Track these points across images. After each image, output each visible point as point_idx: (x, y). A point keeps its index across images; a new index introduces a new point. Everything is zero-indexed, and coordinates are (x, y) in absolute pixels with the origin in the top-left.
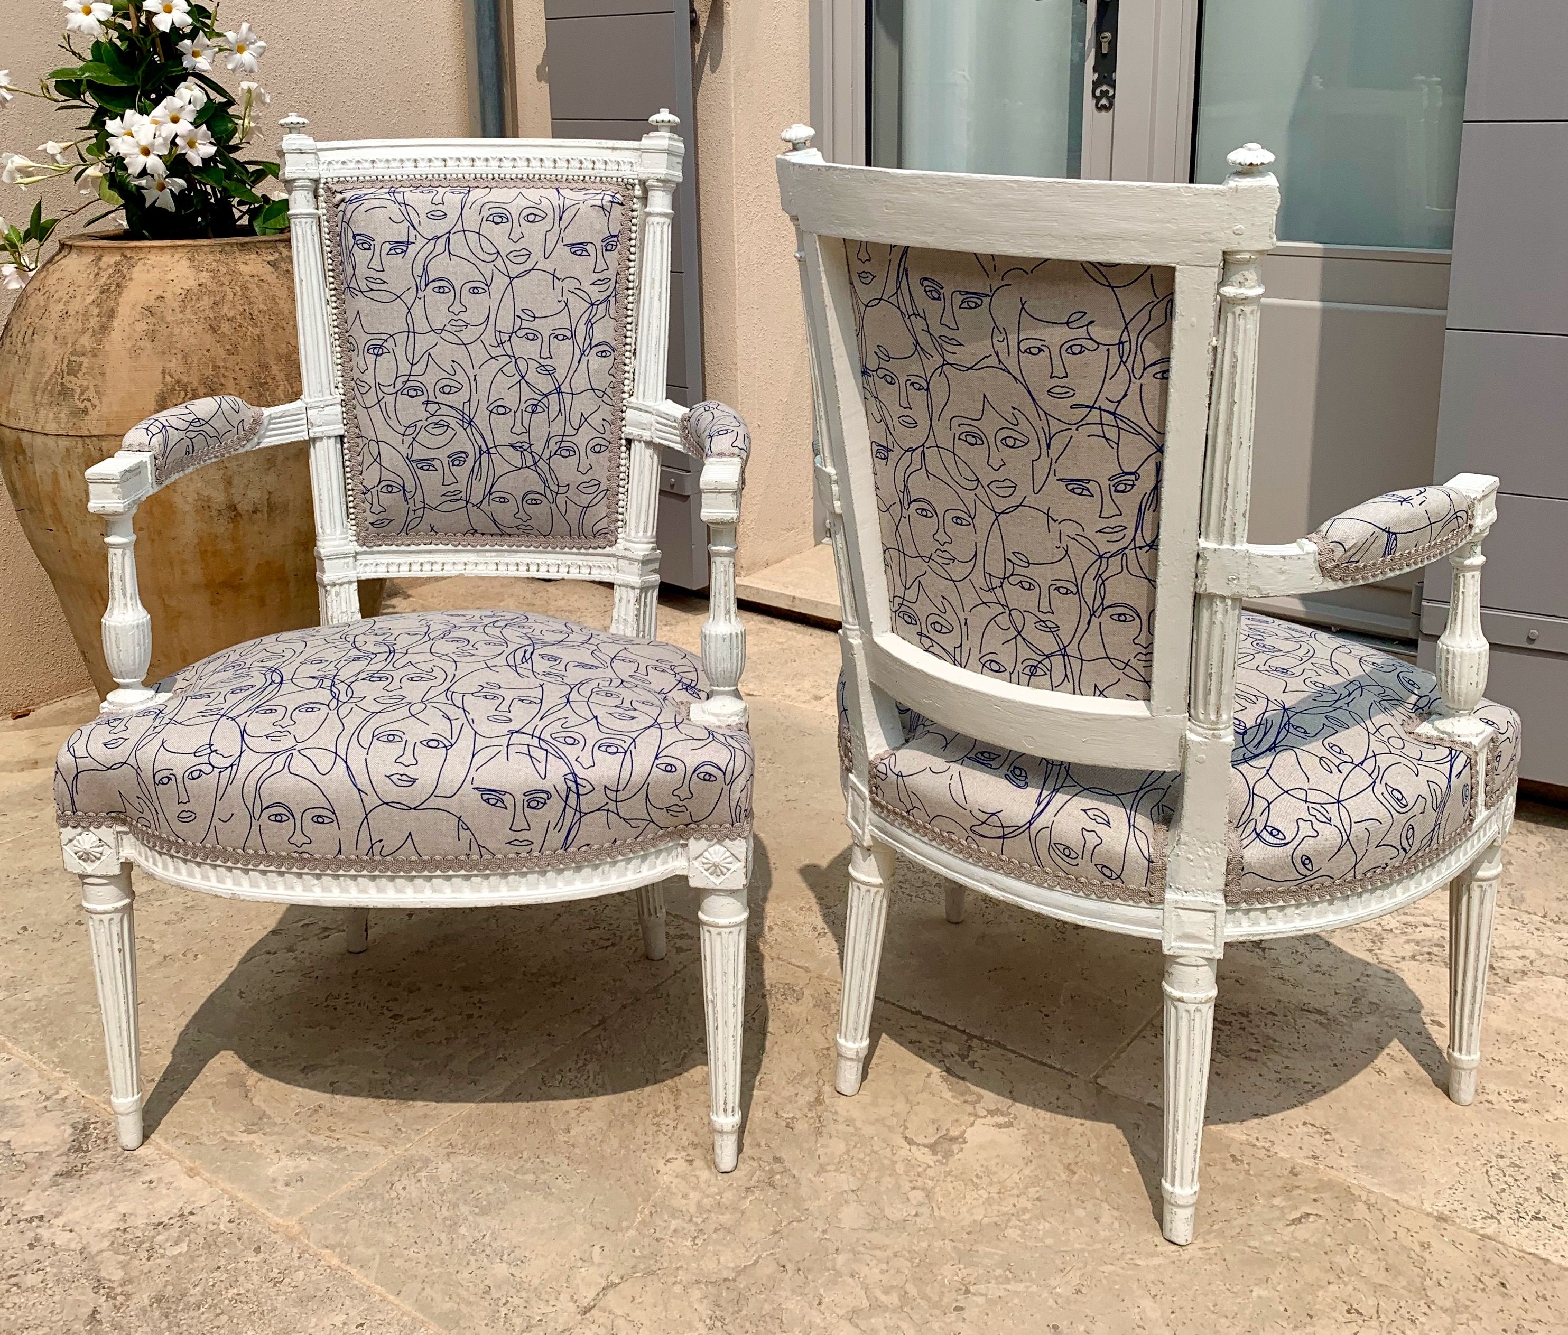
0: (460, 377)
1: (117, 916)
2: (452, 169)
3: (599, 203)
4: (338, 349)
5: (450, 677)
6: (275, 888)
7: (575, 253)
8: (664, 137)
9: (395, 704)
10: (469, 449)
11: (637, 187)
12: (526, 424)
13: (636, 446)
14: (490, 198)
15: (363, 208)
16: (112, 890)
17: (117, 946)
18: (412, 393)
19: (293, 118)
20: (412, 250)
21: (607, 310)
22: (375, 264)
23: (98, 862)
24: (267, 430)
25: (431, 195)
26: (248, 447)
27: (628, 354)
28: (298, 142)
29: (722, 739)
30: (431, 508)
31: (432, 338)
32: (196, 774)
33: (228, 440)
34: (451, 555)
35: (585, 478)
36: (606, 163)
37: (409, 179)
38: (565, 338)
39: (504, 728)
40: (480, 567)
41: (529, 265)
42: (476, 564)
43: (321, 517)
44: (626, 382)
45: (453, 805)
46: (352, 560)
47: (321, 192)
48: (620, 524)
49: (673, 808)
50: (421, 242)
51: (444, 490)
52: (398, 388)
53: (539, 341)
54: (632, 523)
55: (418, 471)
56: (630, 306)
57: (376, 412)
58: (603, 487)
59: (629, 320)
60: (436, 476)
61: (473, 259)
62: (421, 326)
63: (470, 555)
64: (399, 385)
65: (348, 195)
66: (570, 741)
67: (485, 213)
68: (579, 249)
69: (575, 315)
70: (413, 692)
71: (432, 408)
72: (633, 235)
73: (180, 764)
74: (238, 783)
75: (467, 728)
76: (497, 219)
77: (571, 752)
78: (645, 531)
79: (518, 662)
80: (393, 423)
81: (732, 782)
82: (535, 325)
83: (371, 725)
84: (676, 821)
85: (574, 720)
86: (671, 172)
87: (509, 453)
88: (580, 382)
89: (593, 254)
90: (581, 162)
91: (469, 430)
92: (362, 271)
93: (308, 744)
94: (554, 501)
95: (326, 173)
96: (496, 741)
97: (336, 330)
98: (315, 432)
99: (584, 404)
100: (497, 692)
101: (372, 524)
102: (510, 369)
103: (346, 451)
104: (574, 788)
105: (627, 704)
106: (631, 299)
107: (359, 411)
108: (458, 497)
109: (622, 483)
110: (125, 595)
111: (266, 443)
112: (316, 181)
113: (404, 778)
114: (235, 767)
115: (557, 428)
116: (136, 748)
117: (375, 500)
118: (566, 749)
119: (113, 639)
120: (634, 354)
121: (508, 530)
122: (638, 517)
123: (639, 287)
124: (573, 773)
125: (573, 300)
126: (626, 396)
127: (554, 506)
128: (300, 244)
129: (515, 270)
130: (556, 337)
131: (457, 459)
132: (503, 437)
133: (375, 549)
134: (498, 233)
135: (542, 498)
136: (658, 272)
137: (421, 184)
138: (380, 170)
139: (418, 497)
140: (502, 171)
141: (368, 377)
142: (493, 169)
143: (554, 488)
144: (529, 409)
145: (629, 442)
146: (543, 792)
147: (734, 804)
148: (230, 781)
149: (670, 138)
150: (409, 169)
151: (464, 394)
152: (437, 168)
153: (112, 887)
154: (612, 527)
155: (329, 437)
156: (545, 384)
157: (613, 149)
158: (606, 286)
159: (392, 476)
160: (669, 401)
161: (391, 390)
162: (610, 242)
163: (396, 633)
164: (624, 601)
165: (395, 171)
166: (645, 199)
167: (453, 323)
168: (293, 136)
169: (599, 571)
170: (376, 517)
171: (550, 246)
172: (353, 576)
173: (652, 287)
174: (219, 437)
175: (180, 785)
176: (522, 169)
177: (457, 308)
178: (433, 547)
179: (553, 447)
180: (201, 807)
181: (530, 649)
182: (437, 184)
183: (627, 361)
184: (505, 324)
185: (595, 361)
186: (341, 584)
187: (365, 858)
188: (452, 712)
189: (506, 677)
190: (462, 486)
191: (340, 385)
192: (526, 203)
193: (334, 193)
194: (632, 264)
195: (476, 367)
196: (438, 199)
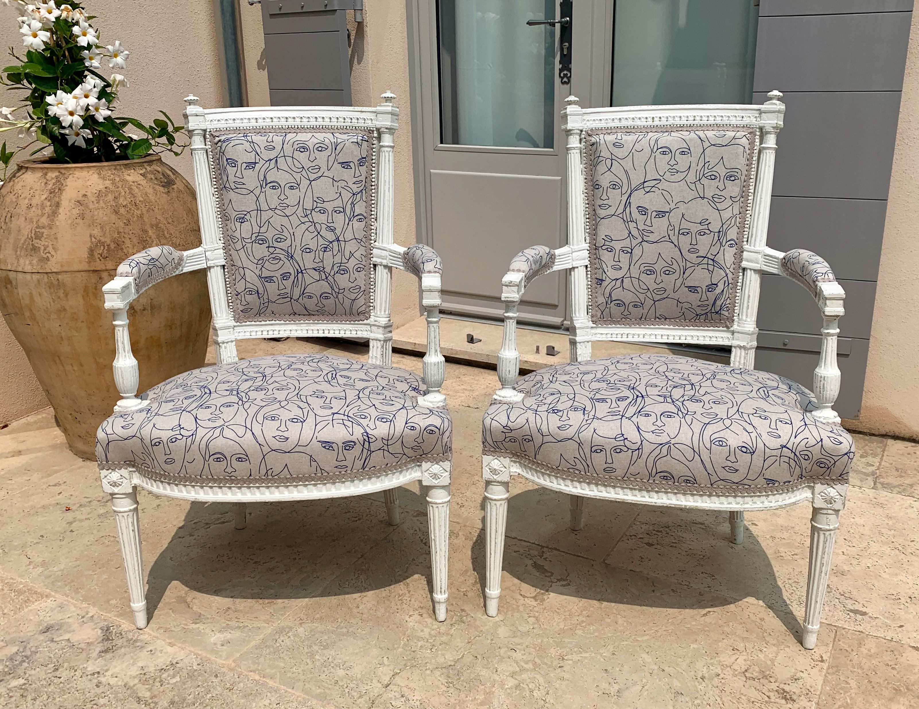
0: (286, 233)
1: (131, 514)
2: (276, 123)
3: (356, 141)
4: (220, 219)
5: (297, 388)
6: (217, 495)
7: (344, 167)
8: (389, 106)
9: (272, 402)
10: (291, 271)
11: (375, 132)
12: (321, 257)
13: (379, 268)
14: (298, 138)
16: (128, 501)
17: (131, 528)
18: (261, 242)
19: (191, 97)
20: (258, 167)
21: (361, 197)
22: (239, 174)
23: (120, 487)
24: (186, 263)
25: (266, 138)
26: (177, 273)
27: (373, 220)
28: (195, 110)
29: (437, 413)
30: (272, 302)
31: (270, 213)
32: (174, 440)
33: (167, 269)
34: (283, 326)
35: (353, 285)
36: (358, 119)
37: (253, 129)
40: (298, 332)
41: (320, 174)
42: (296, 330)
43: (215, 308)
44: (373, 235)
45: (308, 450)
46: (232, 330)
47: (208, 136)
48: (371, 308)
49: (415, 448)
50: (262, 162)
51: (279, 292)
52: (253, 239)
53: (327, 214)
54: (378, 307)
55: (265, 283)
56: (373, 195)
57: (242, 253)
58: (362, 289)
59: (373, 202)
60: (274, 286)
61: (290, 171)
62: (264, 207)
63: (293, 326)
64: (253, 238)
65: (223, 138)
66: (363, 417)
67: (296, 147)
68: (345, 165)
69: (345, 200)
71: (271, 250)
72: (374, 157)
73: (165, 436)
74: (197, 443)
75: (310, 411)
76: (302, 150)
77: (364, 422)
78: (385, 311)
79: (330, 379)
80: (251, 258)
81: (443, 434)
82: (325, 205)
83: (262, 412)
84: (416, 454)
85: (363, 407)
86: (393, 124)
87: (312, 272)
88: (349, 235)
89: (353, 168)
90: (344, 119)
91: (291, 261)
92: (232, 178)
93: (231, 422)
94: (337, 297)
95: (209, 126)
96: (326, 418)
97: (219, 209)
98: (210, 263)
99: (350, 247)
100: (323, 394)
101: (242, 311)
102: (312, 229)
103: (226, 273)
104: (367, 439)
105: (388, 398)
106: (373, 191)
107: (233, 252)
108: (286, 296)
109: (372, 287)
110: (125, 351)
111: (186, 270)
112: (205, 131)
113: (282, 437)
114: (194, 436)
115: (337, 259)
116: (140, 428)
117: (243, 299)
118: (361, 421)
119: (120, 374)
120: (376, 220)
121: (312, 313)
122: (381, 304)
123: (377, 185)
124: (366, 432)
125: (344, 192)
126: (373, 242)
127: (337, 300)
128: (198, 164)
129: (312, 177)
130: (336, 212)
131: (285, 276)
132: (309, 264)
133: (244, 324)
134: (302, 157)
135: (331, 296)
136: (387, 177)
137: (260, 131)
138: (237, 124)
139: (265, 297)
140: (302, 124)
141: (237, 234)
142: (298, 122)
143: (337, 290)
144: (323, 250)
145: (375, 266)
146: (352, 442)
147: (444, 444)
148: (193, 442)
149: (392, 106)
150: (253, 123)
151: (288, 242)
152: (268, 123)
153: (127, 499)
154: (367, 310)
155: (217, 266)
156: (331, 236)
157: (361, 112)
158: (360, 185)
159: (251, 286)
160: (395, 244)
161: (249, 241)
162: (362, 161)
164: (375, 347)
165: (245, 124)
166: (379, 138)
167: (281, 205)
168: (192, 106)
169: (361, 332)
170: (243, 308)
171: (330, 164)
172: (233, 338)
173: (385, 185)
174: (163, 268)
175: (166, 446)
176: (313, 123)
177: (283, 197)
178: (273, 322)
179: (336, 269)
180: (178, 456)
182: (268, 131)
183: (373, 224)
184: (309, 205)
185: (356, 224)
186: (227, 343)
187: (263, 477)
188: (302, 405)
189: (325, 386)
190: (288, 290)
191: (222, 239)
192: (316, 141)
193: (214, 137)
194: (373, 173)
195: (294, 228)
196: (270, 139)
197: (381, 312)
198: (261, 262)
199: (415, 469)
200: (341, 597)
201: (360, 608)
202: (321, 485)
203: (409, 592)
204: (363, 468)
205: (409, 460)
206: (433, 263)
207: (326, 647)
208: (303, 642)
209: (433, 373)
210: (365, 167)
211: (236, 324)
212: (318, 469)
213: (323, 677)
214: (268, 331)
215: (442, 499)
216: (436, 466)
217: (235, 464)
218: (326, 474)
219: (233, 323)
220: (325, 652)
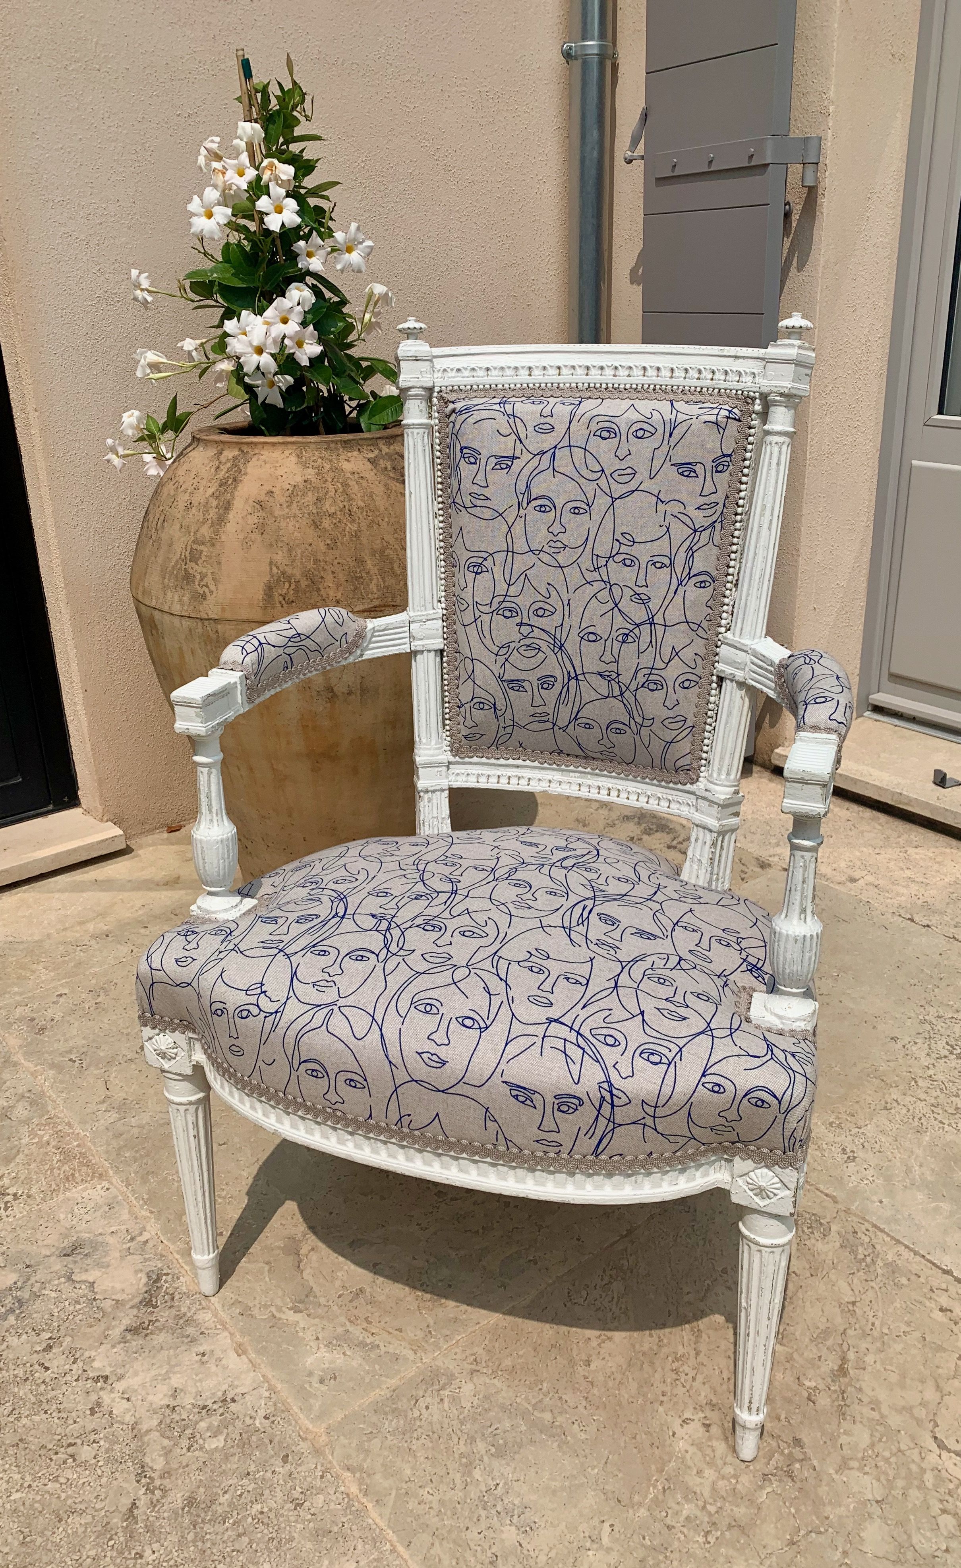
0: (554, 600)
2: (566, 378)
3: (713, 418)
4: (443, 563)
5: (501, 936)
7: (682, 474)
9: (441, 964)
10: (558, 674)
11: (758, 401)
13: (727, 686)
14: (601, 410)
15: (471, 420)
18: (508, 614)
20: (517, 465)
21: (711, 537)
25: (542, 406)
27: (729, 585)
28: (413, 348)
30: (520, 726)
31: (531, 559)
32: (245, 1014)
34: (537, 771)
35: (671, 714)
36: (726, 373)
37: (522, 389)
38: (663, 566)
39: (542, 1014)
40: (563, 786)
41: (633, 485)
42: (560, 782)
44: (724, 615)
45: (481, 1094)
47: (435, 400)
48: (703, 762)
50: (527, 456)
51: (532, 710)
52: (493, 608)
53: (636, 568)
54: (716, 764)
56: (736, 533)
57: (472, 630)
58: (689, 723)
59: (734, 548)
60: (526, 697)
62: (520, 545)
63: (555, 773)
64: (495, 605)
65: (458, 406)
66: (610, 1041)
67: (594, 427)
68: (686, 469)
69: (676, 543)
70: (462, 948)
71: (525, 630)
72: (748, 455)
74: (280, 1031)
75: (505, 1008)
76: (605, 434)
78: (728, 774)
80: (488, 642)
82: (635, 550)
83: (412, 989)
86: (797, 385)
87: (596, 681)
88: (674, 614)
89: (701, 477)
90: (700, 372)
91: (559, 654)
93: (350, 1001)
94: (638, 733)
95: (440, 381)
97: (442, 544)
99: (676, 637)
102: (604, 595)
106: (738, 525)
107: (458, 627)
108: (545, 719)
109: (709, 721)
112: (430, 390)
113: (434, 1058)
114: (279, 1015)
115: (646, 660)
117: (468, 715)
120: (736, 585)
121: (591, 754)
122: (722, 759)
123: (748, 513)
125: (676, 526)
126: (723, 630)
127: (637, 737)
128: (411, 456)
129: (618, 490)
130: (654, 564)
131: (546, 682)
132: (592, 664)
134: (604, 449)
135: (627, 729)
136: (770, 499)
137: (532, 393)
138: (494, 378)
139: (508, 715)
140: (616, 380)
141: (467, 595)
142: (608, 377)
143: (639, 720)
144: (620, 638)
145: (721, 680)
148: (274, 1028)
150: (523, 377)
151: (557, 619)
152: (552, 377)
154: (695, 765)
156: (639, 614)
158: (713, 510)
159: (483, 694)
160: (769, 638)
161: (487, 609)
162: (721, 463)
163: (465, 863)
164: (700, 842)
165: (509, 379)
166: (764, 416)
167: (552, 544)
168: (410, 342)
169: (678, 805)
171: (657, 464)
173: (762, 515)
174: (320, 651)
176: (638, 379)
177: (557, 528)
178: (520, 762)
179: (641, 679)
181: (590, 903)
182: (549, 393)
183: (728, 592)
184: (603, 549)
185: (692, 592)
188: (496, 986)
189: (556, 942)
190: (550, 709)
191: (443, 599)
192: (636, 416)
193: (447, 402)
194: (743, 487)
195: (571, 591)
196: (547, 411)
197: (719, 774)
198: (504, 651)
199: (717, 1164)
200: (564, 1329)
201: (593, 1366)
202: (506, 1169)
203: (697, 1354)
204: (596, 1153)
205: (703, 1148)
206: (829, 707)
207: (500, 1453)
208: (462, 1423)
209: (789, 956)
210: (727, 473)
211: (452, 759)
212: (500, 1136)
213: (472, 1535)
214: (509, 778)
215: (772, 1237)
216: (765, 1170)
217: (343, 1088)
218: (515, 1150)
219: (448, 757)
220: (496, 1463)
